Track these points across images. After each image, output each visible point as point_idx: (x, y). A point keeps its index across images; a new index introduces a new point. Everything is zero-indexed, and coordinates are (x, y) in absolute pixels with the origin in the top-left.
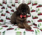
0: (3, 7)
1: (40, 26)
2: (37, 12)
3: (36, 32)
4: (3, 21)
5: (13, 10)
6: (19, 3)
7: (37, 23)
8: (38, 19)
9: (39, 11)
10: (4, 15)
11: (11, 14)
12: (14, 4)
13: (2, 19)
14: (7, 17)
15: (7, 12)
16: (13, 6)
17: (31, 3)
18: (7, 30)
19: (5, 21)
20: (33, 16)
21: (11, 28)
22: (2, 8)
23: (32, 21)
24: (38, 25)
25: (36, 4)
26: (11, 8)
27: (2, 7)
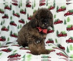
0: (5, 15)
2: (65, 23)
4: (5, 40)
5: (22, 20)
6: (33, 8)
7: (65, 45)
9: (68, 21)
10: (7, 30)
12: (24, 10)
15: (12, 23)
16: (23, 12)
17: (54, 8)
19: (8, 40)
22: (3, 17)
23: (56, 40)
25: (63, 9)
26: (18, 16)
27: (3, 15)
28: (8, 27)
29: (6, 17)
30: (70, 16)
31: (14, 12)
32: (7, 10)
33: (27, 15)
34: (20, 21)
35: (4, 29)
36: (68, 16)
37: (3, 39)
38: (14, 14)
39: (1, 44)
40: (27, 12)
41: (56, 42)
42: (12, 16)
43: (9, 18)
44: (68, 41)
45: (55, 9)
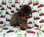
1: (42, 27)
2: (38, 12)
3: (38, 34)
4: (3, 23)
5: (13, 11)
6: (19, 4)
7: (39, 24)
8: (40, 20)
9: (40, 11)
10: (4, 17)
11: (11, 16)
12: (14, 5)
13: (2, 21)
14: (7, 19)
15: (7, 13)
18: (7, 32)
19: (5, 23)
20: (34, 17)
21: (11, 30)
23: (34, 22)
24: (39, 26)
25: (37, 4)
28: (5, 15)
29: (3, 9)
30: (41, 8)
31: (8, 6)
32: (3, 5)
33: (15, 8)
34: (11, 12)
35: (2, 17)
36: (40, 8)
37: (2, 23)
38: (8, 8)
39: (1, 26)
40: (16, 6)
41: (34, 23)
42: (7, 8)
43: (5, 10)
44: (41, 22)
45: (32, 4)
